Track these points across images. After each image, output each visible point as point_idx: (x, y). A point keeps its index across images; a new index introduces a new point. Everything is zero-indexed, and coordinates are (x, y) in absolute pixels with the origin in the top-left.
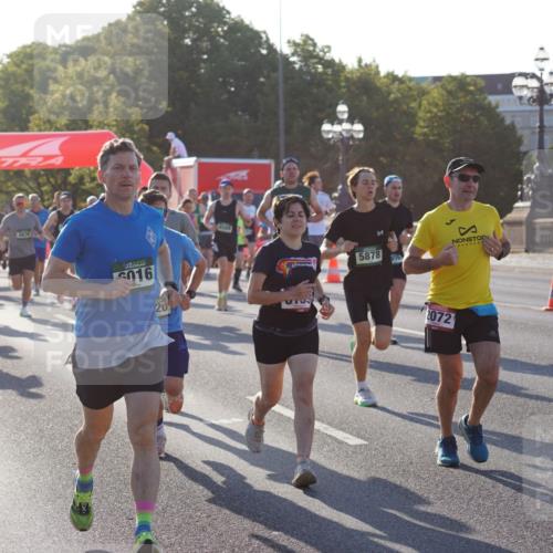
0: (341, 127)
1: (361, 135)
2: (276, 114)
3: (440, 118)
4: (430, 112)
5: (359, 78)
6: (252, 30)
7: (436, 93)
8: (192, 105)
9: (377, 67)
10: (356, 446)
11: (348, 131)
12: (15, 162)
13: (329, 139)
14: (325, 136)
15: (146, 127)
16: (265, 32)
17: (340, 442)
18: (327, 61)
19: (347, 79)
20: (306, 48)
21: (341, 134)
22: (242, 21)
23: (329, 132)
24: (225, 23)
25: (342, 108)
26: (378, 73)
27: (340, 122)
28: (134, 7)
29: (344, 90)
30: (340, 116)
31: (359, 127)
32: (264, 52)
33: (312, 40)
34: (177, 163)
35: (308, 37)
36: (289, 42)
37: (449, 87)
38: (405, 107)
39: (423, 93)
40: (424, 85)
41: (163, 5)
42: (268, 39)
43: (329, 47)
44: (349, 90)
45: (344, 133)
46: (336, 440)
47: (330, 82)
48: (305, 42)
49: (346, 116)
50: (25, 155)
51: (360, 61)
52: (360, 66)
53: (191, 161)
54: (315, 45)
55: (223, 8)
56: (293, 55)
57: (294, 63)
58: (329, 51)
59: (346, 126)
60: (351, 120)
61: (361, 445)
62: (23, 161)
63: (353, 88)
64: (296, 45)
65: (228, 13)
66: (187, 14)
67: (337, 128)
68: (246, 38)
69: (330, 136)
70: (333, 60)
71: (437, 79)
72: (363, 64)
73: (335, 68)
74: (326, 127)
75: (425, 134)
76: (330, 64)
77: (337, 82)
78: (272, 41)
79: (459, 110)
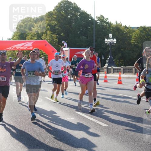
0: (110, 40)
1: (116, 42)
2: (93, 37)
3: (138, 38)
4: (135, 36)
5: (116, 27)
6: (87, 14)
7: (137, 31)
8: (70, 34)
9: (121, 24)
10: (104, 126)
11: (112, 41)
12: (20, 48)
13: (107, 43)
14: (106, 42)
15: (57, 40)
16: (90, 14)
17: (100, 125)
18: (107, 22)
19: (113, 27)
20: (101, 19)
21: (110, 42)
22: (84, 11)
23: (107, 41)
24: (80, 12)
25: (111, 35)
26: (121, 25)
27: (110, 39)
28: (55, 7)
29: (111, 30)
30: (110, 37)
31: (115, 40)
32: (90, 20)
33: (103, 16)
34: (64, 49)
35: (102, 16)
36: (97, 17)
37: (141, 30)
38: (129, 35)
39: (134, 31)
40: (134, 29)
41: (63, 7)
42: (91, 16)
43: (108, 19)
44: (113, 30)
45: (111, 42)
46: (99, 124)
47: (108, 28)
48: (101, 17)
49: (111, 37)
50: (22, 46)
51: (116, 22)
52: (116, 24)
53: (68, 49)
54: (104, 18)
55: (79, 8)
56: (98, 21)
57: (98, 23)
58: (108, 20)
59: (112, 40)
60: (113, 38)
61: (106, 126)
62: (22, 48)
63: (114, 30)
64: (98, 18)
65: (80, 9)
66: (69, 9)
67: (109, 40)
68: (85, 16)
69: (107, 42)
70: (109, 22)
71: (138, 28)
72: (117, 23)
73: (109, 24)
74: (106, 40)
75: (134, 43)
76: (108, 23)
77: (110, 28)
78: (92, 17)
79: (144, 36)
